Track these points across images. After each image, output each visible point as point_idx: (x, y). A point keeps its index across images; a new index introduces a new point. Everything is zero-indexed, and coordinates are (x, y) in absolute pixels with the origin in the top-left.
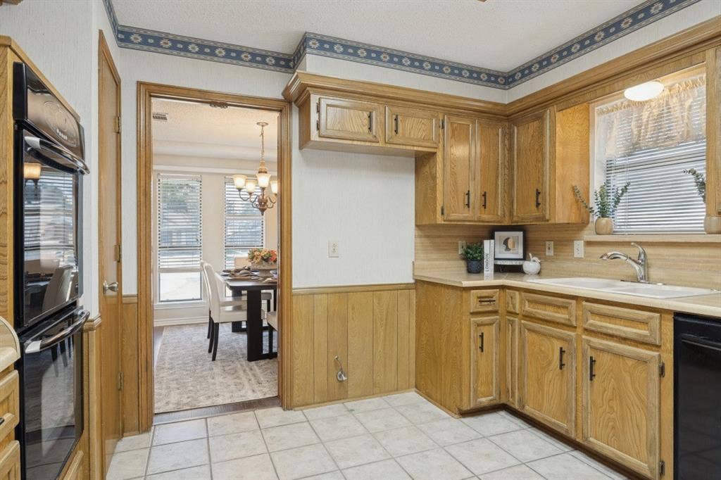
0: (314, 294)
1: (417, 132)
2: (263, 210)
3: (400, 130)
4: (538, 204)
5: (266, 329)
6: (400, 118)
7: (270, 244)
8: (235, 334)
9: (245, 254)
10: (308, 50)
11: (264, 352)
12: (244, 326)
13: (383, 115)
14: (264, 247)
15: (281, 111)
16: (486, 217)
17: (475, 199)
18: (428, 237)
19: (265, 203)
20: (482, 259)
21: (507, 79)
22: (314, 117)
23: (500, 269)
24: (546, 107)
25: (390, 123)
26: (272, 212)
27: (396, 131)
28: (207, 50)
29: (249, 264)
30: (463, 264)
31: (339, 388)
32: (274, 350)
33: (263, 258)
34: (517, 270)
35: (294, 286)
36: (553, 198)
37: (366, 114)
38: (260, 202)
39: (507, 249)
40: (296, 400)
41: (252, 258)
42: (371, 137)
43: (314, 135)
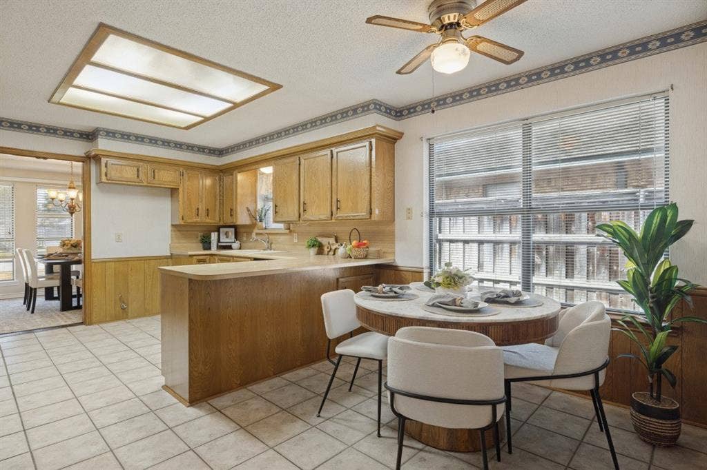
0: (105, 262)
1: (167, 177)
2: (72, 213)
3: (156, 177)
4: (231, 215)
5: (75, 296)
6: (156, 171)
7: (77, 236)
8: (48, 302)
9: (57, 244)
10: (99, 136)
11: (73, 305)
12: (56, 295)
13: (146, 169)
14: (74, 238)
15: (83, 162)
16: (208, 220)
17: (202, 212)
18: (179, 231)
19: (74, 208)
20: (210, 243)
21: (220, 152)
22: (104, 170)
23: (220, 247)
24: (234, 170)
25: (150, 173)
26: (79, 214)
27: (154, 178)
28: (34, 128)
29: (61, 250)
30: (201, 245)
31: (123, 313)
32: (81, 303)
33: (72, 245)
34: (230, 248)
35: (92, 258)
36: (236, 211)
37: (135, 169)
38: (70, 207)
39: (227, 237)
40: (94, 319)
41: (63, 245)
42: (138, 180)
43: (104, 179)
